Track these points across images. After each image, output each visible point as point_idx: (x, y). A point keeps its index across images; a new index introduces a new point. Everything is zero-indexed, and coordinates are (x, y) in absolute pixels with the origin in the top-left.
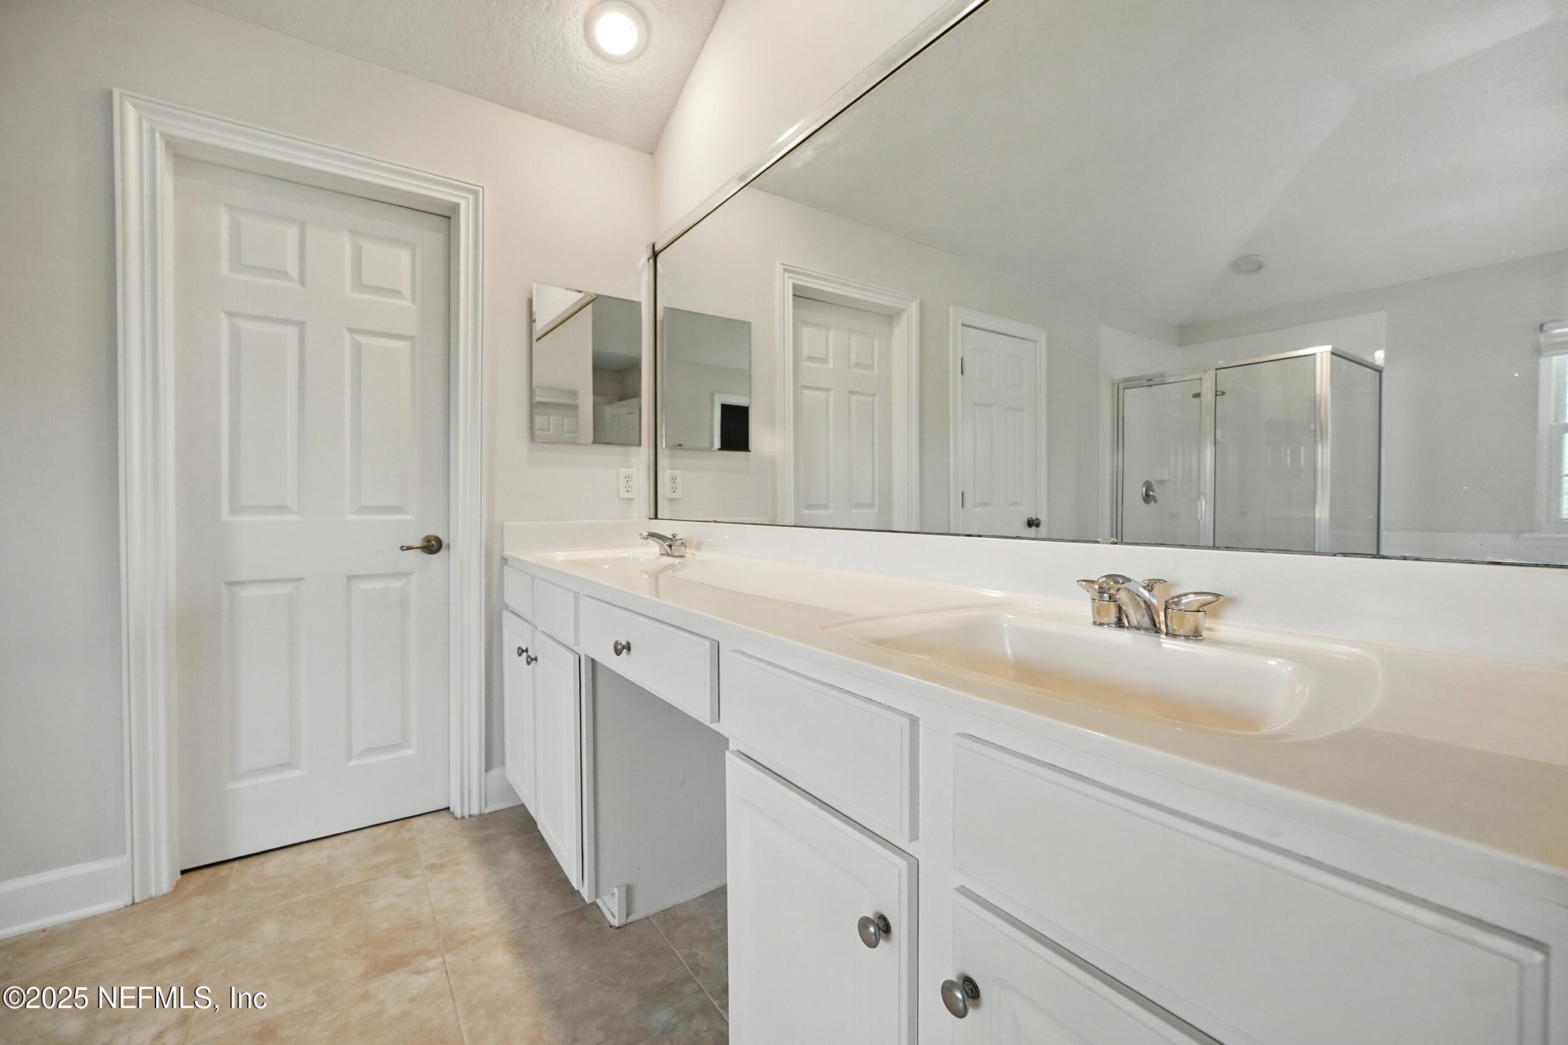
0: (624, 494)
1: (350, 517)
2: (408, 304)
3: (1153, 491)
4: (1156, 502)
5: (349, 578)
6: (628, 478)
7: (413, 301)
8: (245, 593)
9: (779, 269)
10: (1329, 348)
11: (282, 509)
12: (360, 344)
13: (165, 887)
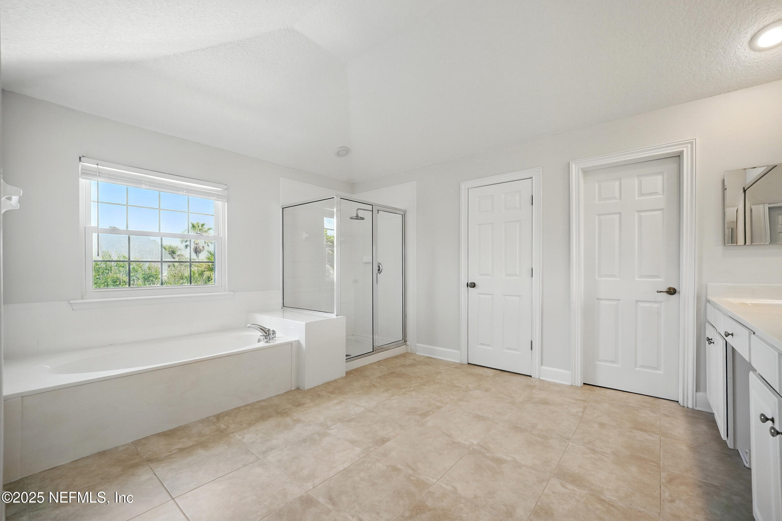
1: (637, 279)
2: (661, 197)
5: (637, 301)
7: (663, 195)
8: (602, 302)
11: (614, 276)
12: (641, 216)
13: (579, 385)
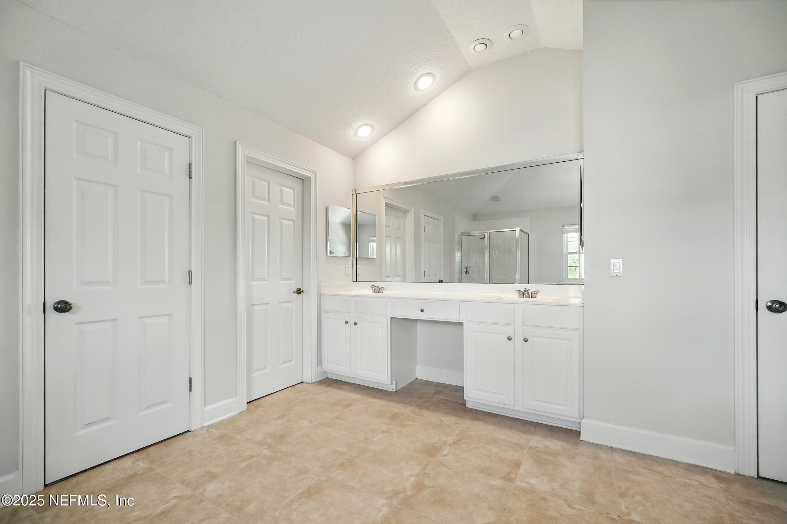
0: (347, 273)
1: (280, 282)
2: (292, 209)
3: (468, 270)
4: (469, 274)
5: (280, 303)
6: (348, 267)
7: (294, 208)
8: (255, 308)
9: (382, 197)
10: (519, 229)
11: (264, 279)
12: (282, 222)
13: (246, 408)
